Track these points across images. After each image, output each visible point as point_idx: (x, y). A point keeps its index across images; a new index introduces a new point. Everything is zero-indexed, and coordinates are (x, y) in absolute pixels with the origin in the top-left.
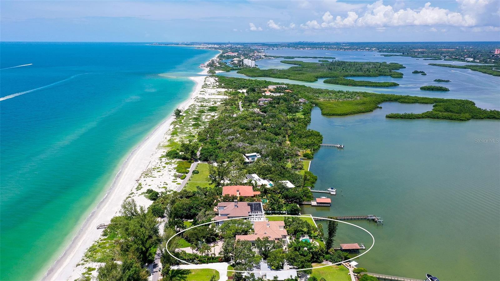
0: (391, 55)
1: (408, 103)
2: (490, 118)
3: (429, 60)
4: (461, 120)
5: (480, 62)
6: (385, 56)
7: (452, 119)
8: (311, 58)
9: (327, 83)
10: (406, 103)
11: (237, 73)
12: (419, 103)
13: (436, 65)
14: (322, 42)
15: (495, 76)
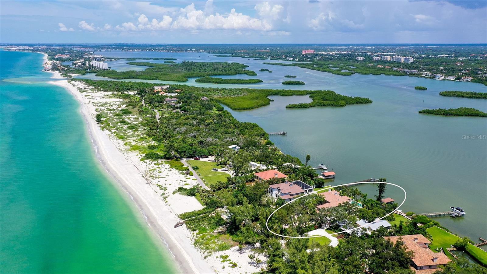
0: (223, 56)
1: (289, 95)
2: (358, 103)
3: (259, 59)
4: (341, 106)
5: (299, 61)
6: (219, 56)
7: (335, 106)
8: (152, 59)
9: (200, 82)
10: (287, 96)
11: (96, 75)
12: (296, 95)
13: (270, 64)
14: (143, 43)
15: (322, 71)
